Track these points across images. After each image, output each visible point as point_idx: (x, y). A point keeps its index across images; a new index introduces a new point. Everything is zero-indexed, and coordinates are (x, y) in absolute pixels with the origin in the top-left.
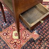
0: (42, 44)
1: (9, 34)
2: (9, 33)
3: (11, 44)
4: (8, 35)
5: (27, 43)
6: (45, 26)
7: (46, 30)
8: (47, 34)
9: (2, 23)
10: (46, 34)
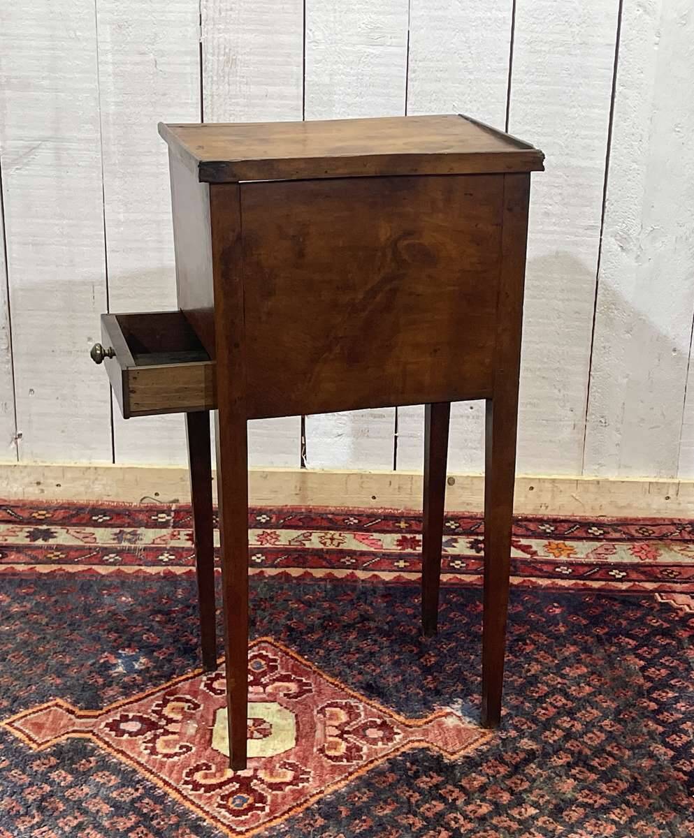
0: (529, 791)
1: (171, 728)
2: (170, 721)
3: (196, 786)
4: (167, 733)
5: (366, 782)
6: (563, 676)
7: (567, 696)
8: (578, 727)
9: (106, 657)
10: (565, 722)
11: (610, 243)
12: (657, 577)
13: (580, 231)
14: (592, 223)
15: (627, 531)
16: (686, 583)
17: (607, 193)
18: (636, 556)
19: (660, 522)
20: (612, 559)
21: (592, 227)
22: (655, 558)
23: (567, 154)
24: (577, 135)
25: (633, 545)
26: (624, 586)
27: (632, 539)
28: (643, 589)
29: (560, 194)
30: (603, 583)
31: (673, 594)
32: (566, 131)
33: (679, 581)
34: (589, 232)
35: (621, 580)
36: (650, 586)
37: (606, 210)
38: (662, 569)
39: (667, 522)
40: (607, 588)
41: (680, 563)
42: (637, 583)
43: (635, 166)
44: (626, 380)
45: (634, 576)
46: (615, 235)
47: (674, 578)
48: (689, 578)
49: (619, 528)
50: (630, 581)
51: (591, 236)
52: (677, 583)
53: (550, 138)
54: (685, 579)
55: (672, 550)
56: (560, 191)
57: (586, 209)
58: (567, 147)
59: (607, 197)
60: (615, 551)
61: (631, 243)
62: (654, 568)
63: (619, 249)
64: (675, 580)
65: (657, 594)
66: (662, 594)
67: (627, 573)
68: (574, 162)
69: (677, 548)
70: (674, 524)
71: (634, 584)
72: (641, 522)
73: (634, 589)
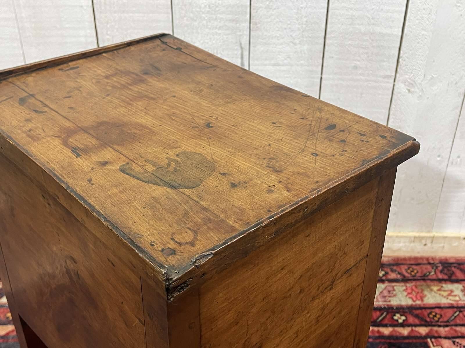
11: (400, 87)
12: (426, 321)
13: (380, 79)
14: (388, 73)
15: (400, 272)
16: (447, 326)
17: (401, 52)
18: (410, 298)
19: (420, 262)
20: (395, 302)
21: (388, 77)
22: (422, 299)
23: (374, 24)
24: (382, 10)
25: (406, 286)
26: (405, 331)
27: (405, 280)
28: (418, 335)
29: (367, 53)
30: (390, 329)
31: (440, 340)
32: (373, 7)
33: (442, 324)
34: (386, 80)
35: (403, 325)
36: (423, 331)
37: (399, 64)
38: (429, 311)
39: (425, 262)
40: (394, 334)
41: (439, 304)
42: (414, 328)
43: (423, 32)
44: (403, 176)
45: (411, 320)
46: (404, 82)
47: (438, 321)
48: (448, 321)
49: (395, 268)
50: (409, 326)
51: (388, 82)
52: (440, 326)
53: (361, 12)
54: (445, 322)
55: (432, 290)
56: (366, 51)
57: (384, 64)
58: (373, 19)
59: (401, 55)
60: (394, 293)
61: (416, 88)
62: (423, 310)
63: (407, 91)
64: (439, 324)
65: (429, 340)
66: (433, 340)
67: (406, 317)
68: (378, 29)
69: (435, 288)
70: (430, 264)
71: (412, 330)
72: (408, 262)
73: (413, 335)
